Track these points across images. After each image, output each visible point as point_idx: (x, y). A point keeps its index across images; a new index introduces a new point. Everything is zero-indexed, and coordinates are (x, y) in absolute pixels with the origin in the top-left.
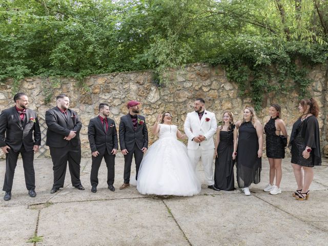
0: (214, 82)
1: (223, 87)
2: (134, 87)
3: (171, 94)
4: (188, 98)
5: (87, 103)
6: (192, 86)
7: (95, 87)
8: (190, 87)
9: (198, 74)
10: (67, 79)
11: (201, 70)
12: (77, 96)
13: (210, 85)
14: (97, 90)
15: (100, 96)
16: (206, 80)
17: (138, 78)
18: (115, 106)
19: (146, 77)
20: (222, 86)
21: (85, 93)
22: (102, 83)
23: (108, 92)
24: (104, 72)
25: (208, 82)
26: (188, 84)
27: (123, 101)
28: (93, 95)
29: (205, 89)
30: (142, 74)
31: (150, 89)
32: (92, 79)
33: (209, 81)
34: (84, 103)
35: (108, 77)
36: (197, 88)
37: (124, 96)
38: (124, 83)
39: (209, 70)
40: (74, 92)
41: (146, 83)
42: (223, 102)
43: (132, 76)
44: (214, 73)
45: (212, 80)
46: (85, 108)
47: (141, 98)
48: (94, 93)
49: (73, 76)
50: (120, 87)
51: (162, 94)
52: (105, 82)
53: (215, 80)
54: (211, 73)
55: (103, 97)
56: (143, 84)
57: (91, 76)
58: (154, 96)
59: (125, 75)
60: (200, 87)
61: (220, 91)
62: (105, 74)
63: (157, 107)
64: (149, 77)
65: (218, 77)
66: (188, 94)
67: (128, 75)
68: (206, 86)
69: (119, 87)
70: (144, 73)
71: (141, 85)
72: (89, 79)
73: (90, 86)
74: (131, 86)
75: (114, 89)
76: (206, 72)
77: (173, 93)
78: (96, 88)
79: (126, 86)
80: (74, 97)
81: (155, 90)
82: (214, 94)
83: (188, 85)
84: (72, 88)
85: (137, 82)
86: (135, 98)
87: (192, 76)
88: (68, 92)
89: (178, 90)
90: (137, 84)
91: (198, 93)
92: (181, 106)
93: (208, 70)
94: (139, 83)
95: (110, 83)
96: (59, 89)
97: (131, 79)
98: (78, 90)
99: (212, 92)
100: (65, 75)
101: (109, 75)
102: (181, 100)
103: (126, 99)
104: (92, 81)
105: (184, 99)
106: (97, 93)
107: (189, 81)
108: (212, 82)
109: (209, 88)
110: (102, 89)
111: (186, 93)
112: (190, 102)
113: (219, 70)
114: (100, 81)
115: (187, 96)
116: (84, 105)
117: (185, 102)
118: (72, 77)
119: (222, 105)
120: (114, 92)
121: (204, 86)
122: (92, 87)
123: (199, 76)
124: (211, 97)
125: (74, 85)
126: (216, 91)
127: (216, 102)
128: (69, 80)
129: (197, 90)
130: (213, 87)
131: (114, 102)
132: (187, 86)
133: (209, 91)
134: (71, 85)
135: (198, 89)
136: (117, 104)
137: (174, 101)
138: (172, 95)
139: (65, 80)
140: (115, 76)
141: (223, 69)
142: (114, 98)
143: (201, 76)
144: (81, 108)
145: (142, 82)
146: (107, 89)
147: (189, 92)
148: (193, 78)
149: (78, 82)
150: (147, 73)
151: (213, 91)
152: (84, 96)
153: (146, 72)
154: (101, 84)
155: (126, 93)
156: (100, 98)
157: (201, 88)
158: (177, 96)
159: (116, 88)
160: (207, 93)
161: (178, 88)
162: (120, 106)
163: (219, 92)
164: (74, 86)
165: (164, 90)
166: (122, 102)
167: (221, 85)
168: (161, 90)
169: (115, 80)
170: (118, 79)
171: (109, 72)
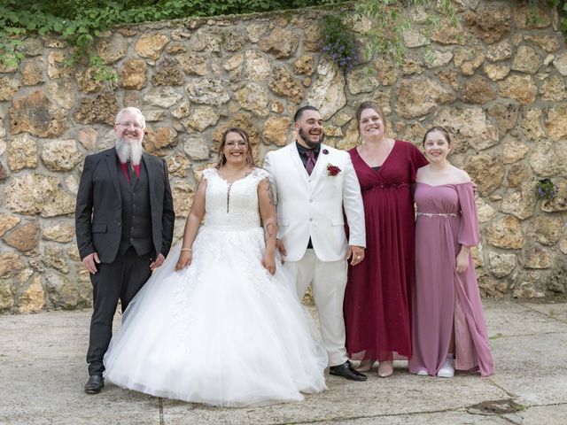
0: (523, 50)
1: (551, 64)
2: (259, 67)
3: (382, 87)
4: (438, 101)
5: (103, 122)
6: (452, 60)
7: (127, 66)
8: (446, 65)
9: (471, 23)
10: (37, 42)
11: (482, 7)
12: (69, 97)
13: (508, 60)
14: (135, 79)
15: (145, 98)
16: (496, 42)
17: (274, 37)
18: (196, 130)
19: (300, 32)
20: (546, 62)
21: (98, 88)
22: (151, 53)
23: (175, 85)
24: (157, 15)
25: (503, 49)
26: (439, 55)
27: (224, 112)
28: (121, 93)
29: (494, 73)
30: (285, 22)
31: (315, 73)
32: (119, 41)
33: (505, 44)
34: (94, 121)
35: (173, 33)
36: (467, 68)
37: (226, 98)
38: (225, 54)
39: (507, 12)
40: (61, 85)
41: (298, 54)
42: (553, 114)
43: (253, 29)
44: (521, 20)
45: (517, 41)
46: (94, 137)
47: (283, 102)
48: (128, 88)
49: (57, 29)
50: (215, 67)
51: (354, 89)
52: (163, 49)
53: (526, 42)
54: (512, 19)
55: (157, 100)
56: (291, 55)
57: (114, 30)
58: (326, 96)
59: (230, 27)
60: (477, 64)
61: (543, 76)
62: (163, 23)
63: (339, 132)
64: (312, 32)
65: (536, 32)
66: (439, 88)
67: (240, 26)
68: (496, 63)
69: (209, 68)
70: (294, 19)
71: (282, 58)
72: (109, 40)
73: (111, 64)
74: (249, 63)
75: (194, 74)
76: (497, 16)
77: (389, 85)
78: (132, 71)
79: (234, 63)
80: (61, 102)
81: (331, 75)
82: (523, 88)
83: (439, 58)
84: (52, 71)
85: (272, 51)
86: (263, 103)
87: (453, 31)
88: (41, 84)
89: (405, 76)
90: (271, 56)
91: (470, 84)
92: (416, 129)
93: (502, 10)
94: (277, 52)
95: (179, 52)
96: (12, 74)
97: (248, 41)
98: (73, 77)
99: (516, 81)
100: (32, 26)
101: (175, 26)
102: (414, 109)
103: (233, 107)
104: (118, 46)
105: (426, 106)
106: (135, 87)
107: (442, 45)
108: (515, 49)
109: (506, 69)
110: (151, 73)
111: (433, 84)
112: (446, 112)
113: (536, 9)
114: (147, 46)
115: (434, 96)
116: (91, 128)
117: (428, 116)
118: (55, 34)
119: (547, 125)
120: (193, 84)
121: (492, 62)
122: (120, 66)
123: (474, 29)
124: (513, 97)
125: (61, 59)
126: (528, 78)
127: (530, 114)
128: (43, 43)
129: (467, 76)
130: (518, 64)
131: (195, 117)
132: (435, 63)
133: (505, 79)
134: (51, 60)
135: (471, 74)
136: (203, 125)
137: (393, 113)
138: (387, 93)
139: (31, 42)
140: (196, 29)
141: (550, 4)
142: (193, 103)
143: (480, 27)
144: (84, 137)
145: (285, 49)
146: (169, 74)
147: (442, 83)
148: (453, 37)
149: (72, 50)
150: (301, 21)
151: (519, 78)
152: (93, 98)
153: (300, 14)
154: (149, 57)
155: (234, 87)
156: (145, 103)
157: (479, 70)
158: (401, 95)
159: (200, 69)
160: (501, 84)
161: (406, 70)
162: (212, 131)
163: (538, 83)
164: (59, 65)
165: (360, 76)
166: (223, 117)
167: (543, 58)
168: (350, 77)
169: (196, 41)
170: (206, 38)
171: (172, 16)
